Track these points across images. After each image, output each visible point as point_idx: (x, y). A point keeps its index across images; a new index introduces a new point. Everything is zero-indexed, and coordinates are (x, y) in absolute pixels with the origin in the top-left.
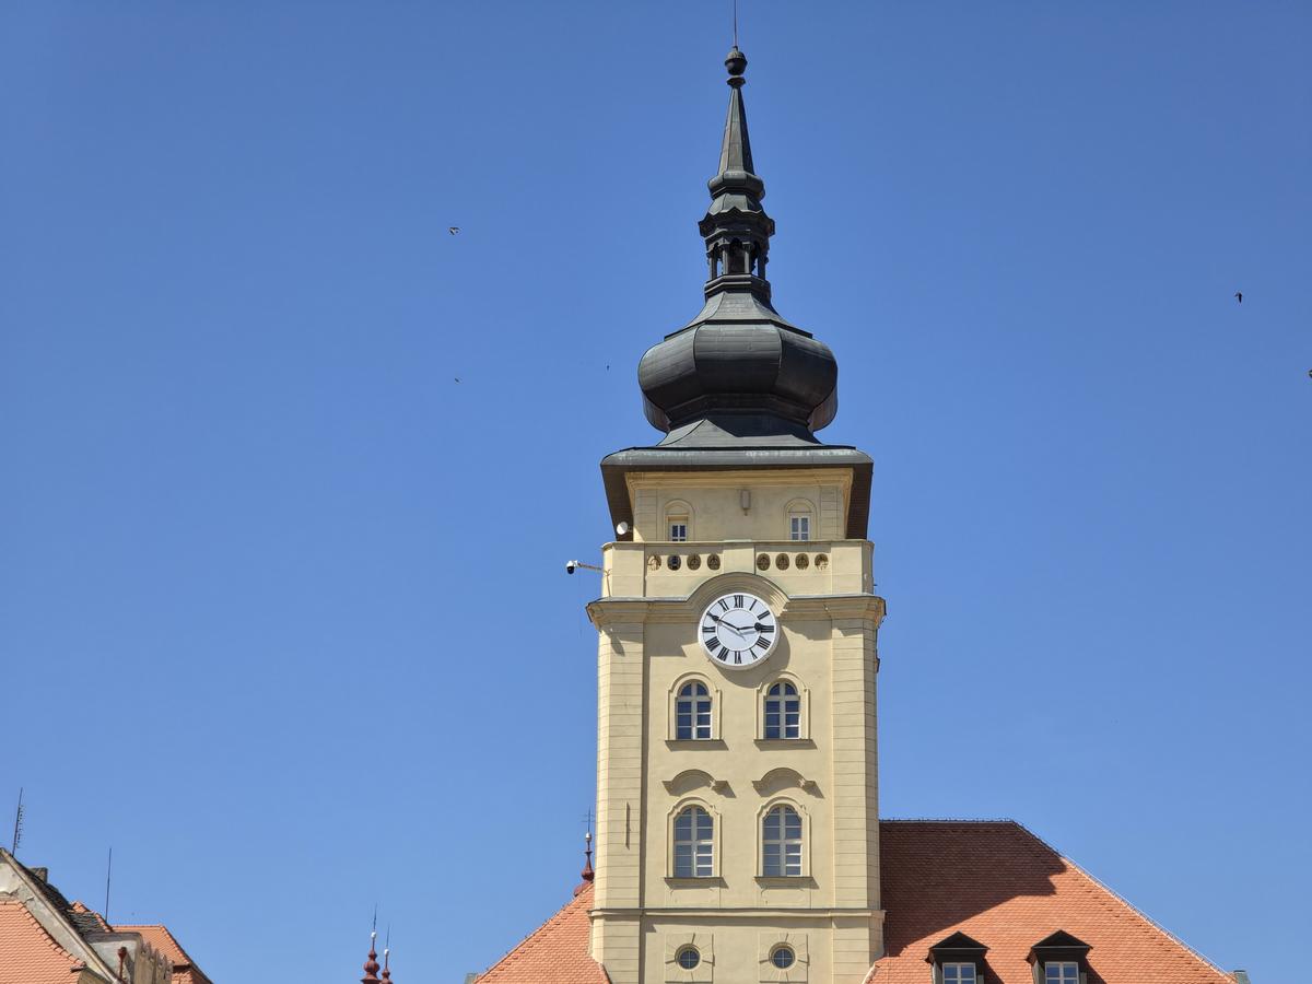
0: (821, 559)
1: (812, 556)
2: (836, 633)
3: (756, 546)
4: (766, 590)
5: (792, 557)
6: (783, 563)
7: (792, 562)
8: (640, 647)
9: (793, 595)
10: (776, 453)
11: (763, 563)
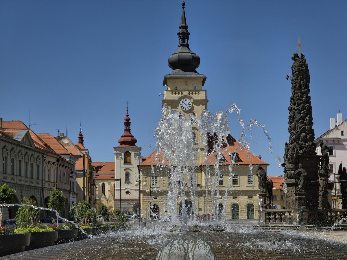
0: (199, 93)
1: (197, 93)
2: (201, 105)
3: (188, 91)
4: (190, 98)
5: (194, 93)
6: (192, 94)
7: (194, 94)
8: (170, 107)
9: (194, 99)
10: (191, 76)
11: (189, 94)
